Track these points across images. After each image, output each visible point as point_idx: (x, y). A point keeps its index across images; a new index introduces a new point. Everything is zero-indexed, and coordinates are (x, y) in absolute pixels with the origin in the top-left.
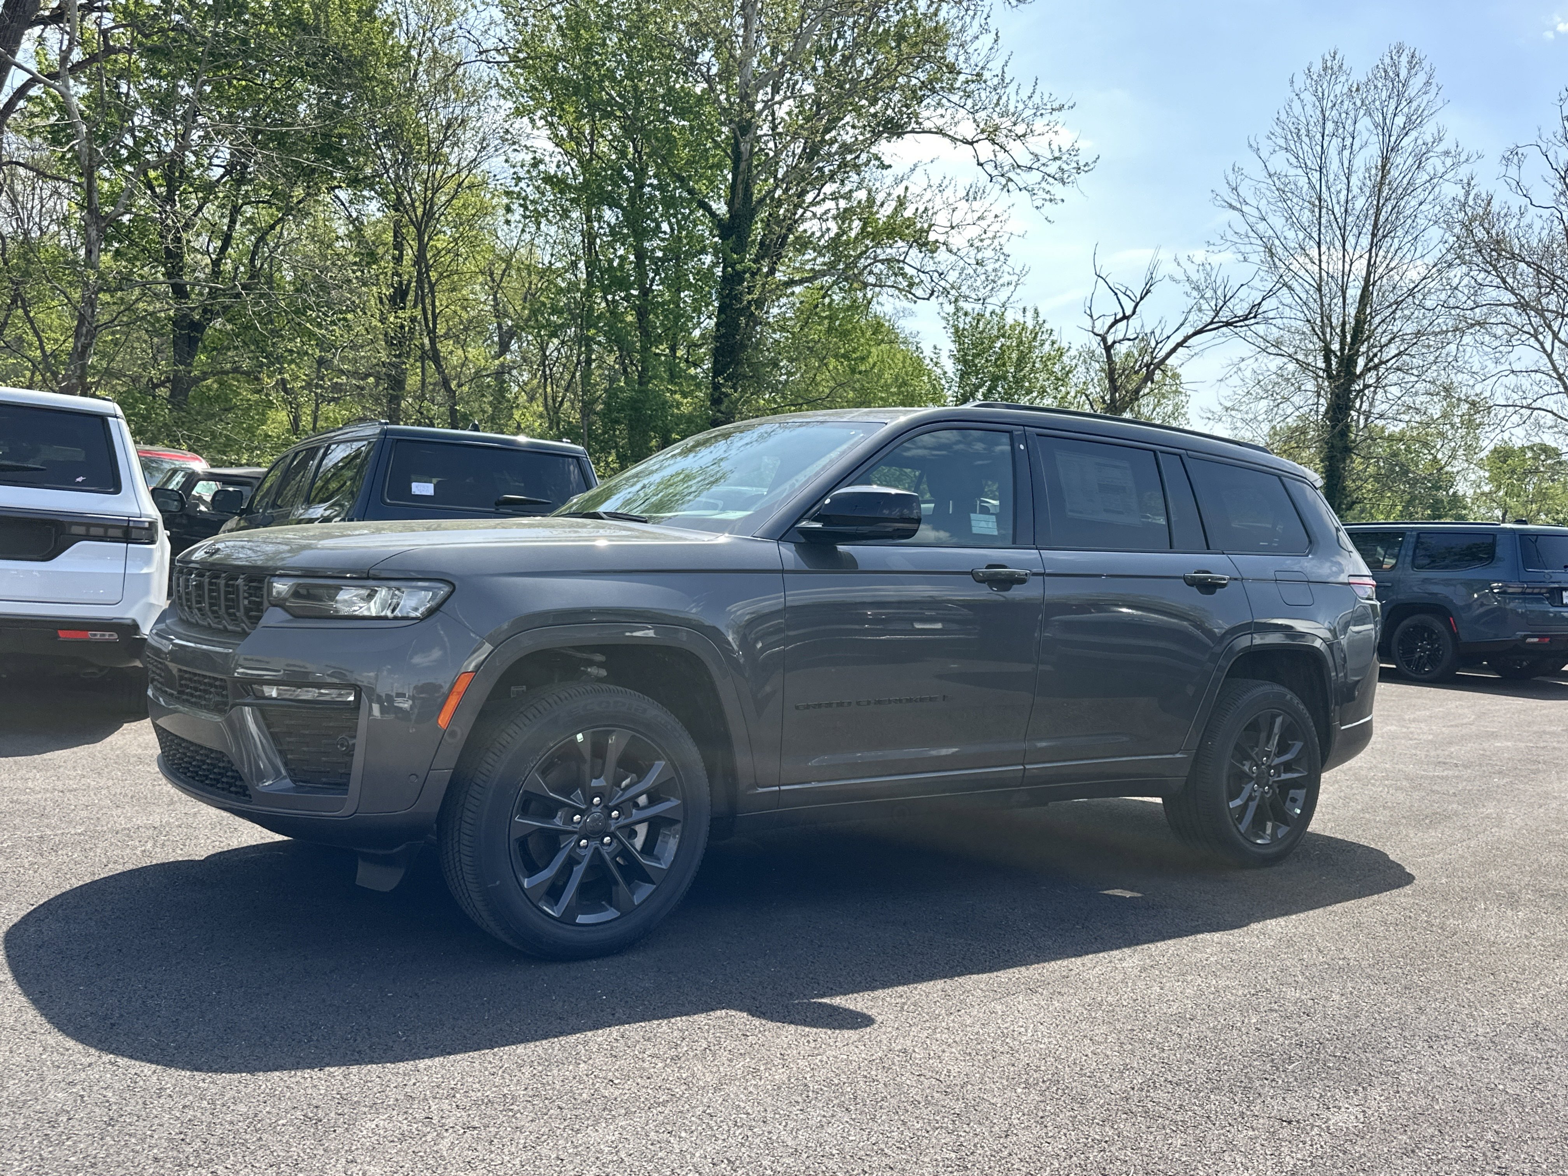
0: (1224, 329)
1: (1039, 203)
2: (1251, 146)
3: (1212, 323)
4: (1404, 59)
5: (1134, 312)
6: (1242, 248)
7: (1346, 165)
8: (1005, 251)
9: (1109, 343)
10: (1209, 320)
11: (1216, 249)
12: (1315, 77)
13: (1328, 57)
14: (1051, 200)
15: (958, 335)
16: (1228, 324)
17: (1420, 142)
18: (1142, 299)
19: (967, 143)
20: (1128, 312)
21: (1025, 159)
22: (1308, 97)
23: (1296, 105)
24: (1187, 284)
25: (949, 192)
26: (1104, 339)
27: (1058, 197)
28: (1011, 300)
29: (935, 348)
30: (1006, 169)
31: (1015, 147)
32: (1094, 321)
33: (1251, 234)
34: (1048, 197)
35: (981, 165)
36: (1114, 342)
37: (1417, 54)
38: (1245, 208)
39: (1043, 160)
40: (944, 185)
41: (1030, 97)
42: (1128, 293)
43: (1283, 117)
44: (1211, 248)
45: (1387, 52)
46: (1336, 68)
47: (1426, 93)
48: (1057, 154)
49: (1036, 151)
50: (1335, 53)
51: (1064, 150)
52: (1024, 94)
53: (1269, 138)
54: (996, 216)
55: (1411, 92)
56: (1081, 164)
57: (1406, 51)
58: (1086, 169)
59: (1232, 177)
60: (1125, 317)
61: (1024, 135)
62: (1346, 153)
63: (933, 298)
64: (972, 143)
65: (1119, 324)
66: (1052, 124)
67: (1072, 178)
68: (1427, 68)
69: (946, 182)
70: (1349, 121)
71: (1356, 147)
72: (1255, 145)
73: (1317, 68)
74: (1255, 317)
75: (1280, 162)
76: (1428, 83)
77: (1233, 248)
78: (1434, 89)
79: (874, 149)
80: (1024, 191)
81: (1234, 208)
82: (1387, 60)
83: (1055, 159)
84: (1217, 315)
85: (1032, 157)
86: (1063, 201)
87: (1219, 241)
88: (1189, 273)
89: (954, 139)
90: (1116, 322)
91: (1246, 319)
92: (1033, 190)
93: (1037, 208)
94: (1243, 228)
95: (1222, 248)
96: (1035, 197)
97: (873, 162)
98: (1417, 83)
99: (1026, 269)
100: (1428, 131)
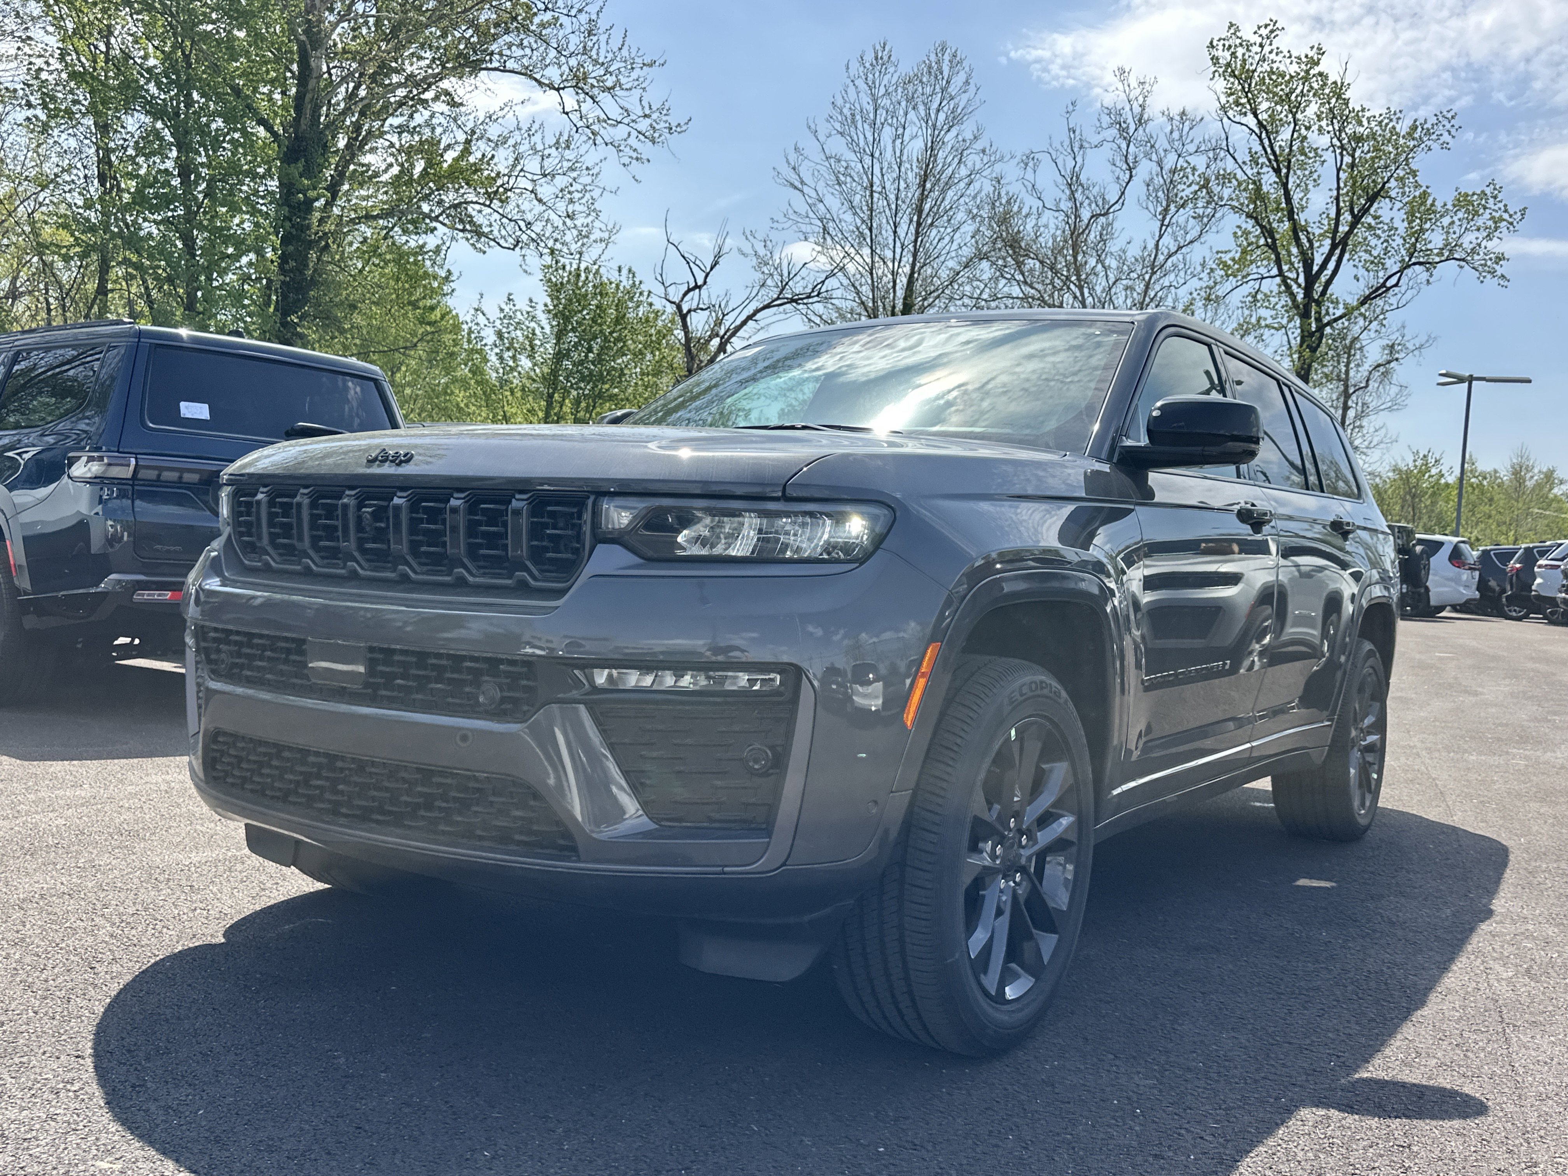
0: (788, 306)
1: (626, 160)
2: (809, 128)
3: (778, 298)
4: (947, 57)
5: (705, 283)
6: (804, 228)
7: (898, 154)
8: (597, 206)
9: (685, 311)
10: (775, 296)
11: (780, 226)
12: (867, 65)
13: (878, 47)
14: (637, 159)
15: (555, 289)
16: (792, 301)
17: (960, 138)
18: (712, 269)
19: (554, 89)
20: (700, 283)
21: (615, 113)
22: (860, 83)
23: (852, 90)
24: (754, 259)
25: (537, 139)
26: (679, 307)
27: (644, 157)
28: (603, 258)
29: (531, 301)
30: (591, 121)
31: (604, 98)
32: (666, 288)
33: (811, 215)
34: (635, 155)
35: (567, 113)
36: (689, 311)
37: (959, 53)
38: (806, 189)
39: (633, 117)
40: (533, 130)
41: (620, 49)
42: (698, 262)
43: (839, 102)
44: (775, 225)
45: (932, 49)
46: (885, 58)
47: (964, 92)
48: (647, 112)
49: (627, 106)
50: (885, 44)
51: (654, 108)
52: (615, 44)
53: (828, 121)
54: (587, 169)
55: (952, 90)
56: (674, 124)
57: (948, 51)
58: (679, 129)
59: (793, 157)
60: (697, 287)
61: (613, 88)
62: (899, 141)
63: (517, 249)
64: (558, 90)
65: (691, 294)
66: (641, 80)
67: (663, 138)
68: (967, 69)
69: (536, 127)
70: (901, 112)
71: (906, 138)
72: (813, 126)
73: (869, 57)
74: (818, 295)
75: (838, 146)
76: (967, 83)
77: (794, 227)
78: (972, 89)
79: (445, 84)
80: (610, 146)
81: (796, 188)
82: (933, 58)
83: (646, 116)
84: (781, 292)
85: (621, 111)
86: (649, 161)
87: (782, 219)
88: (757, 249)
89: (540, 83)
90: (689, 290)
91: (809, 297)
92: (619, 145)
93: (624, 165)
94: (803, 208)
95: (786, 226)
96: (621, 154)
97: (443, 98)
98: (958, 80)
99: (617, 227)
100: (967, 130)
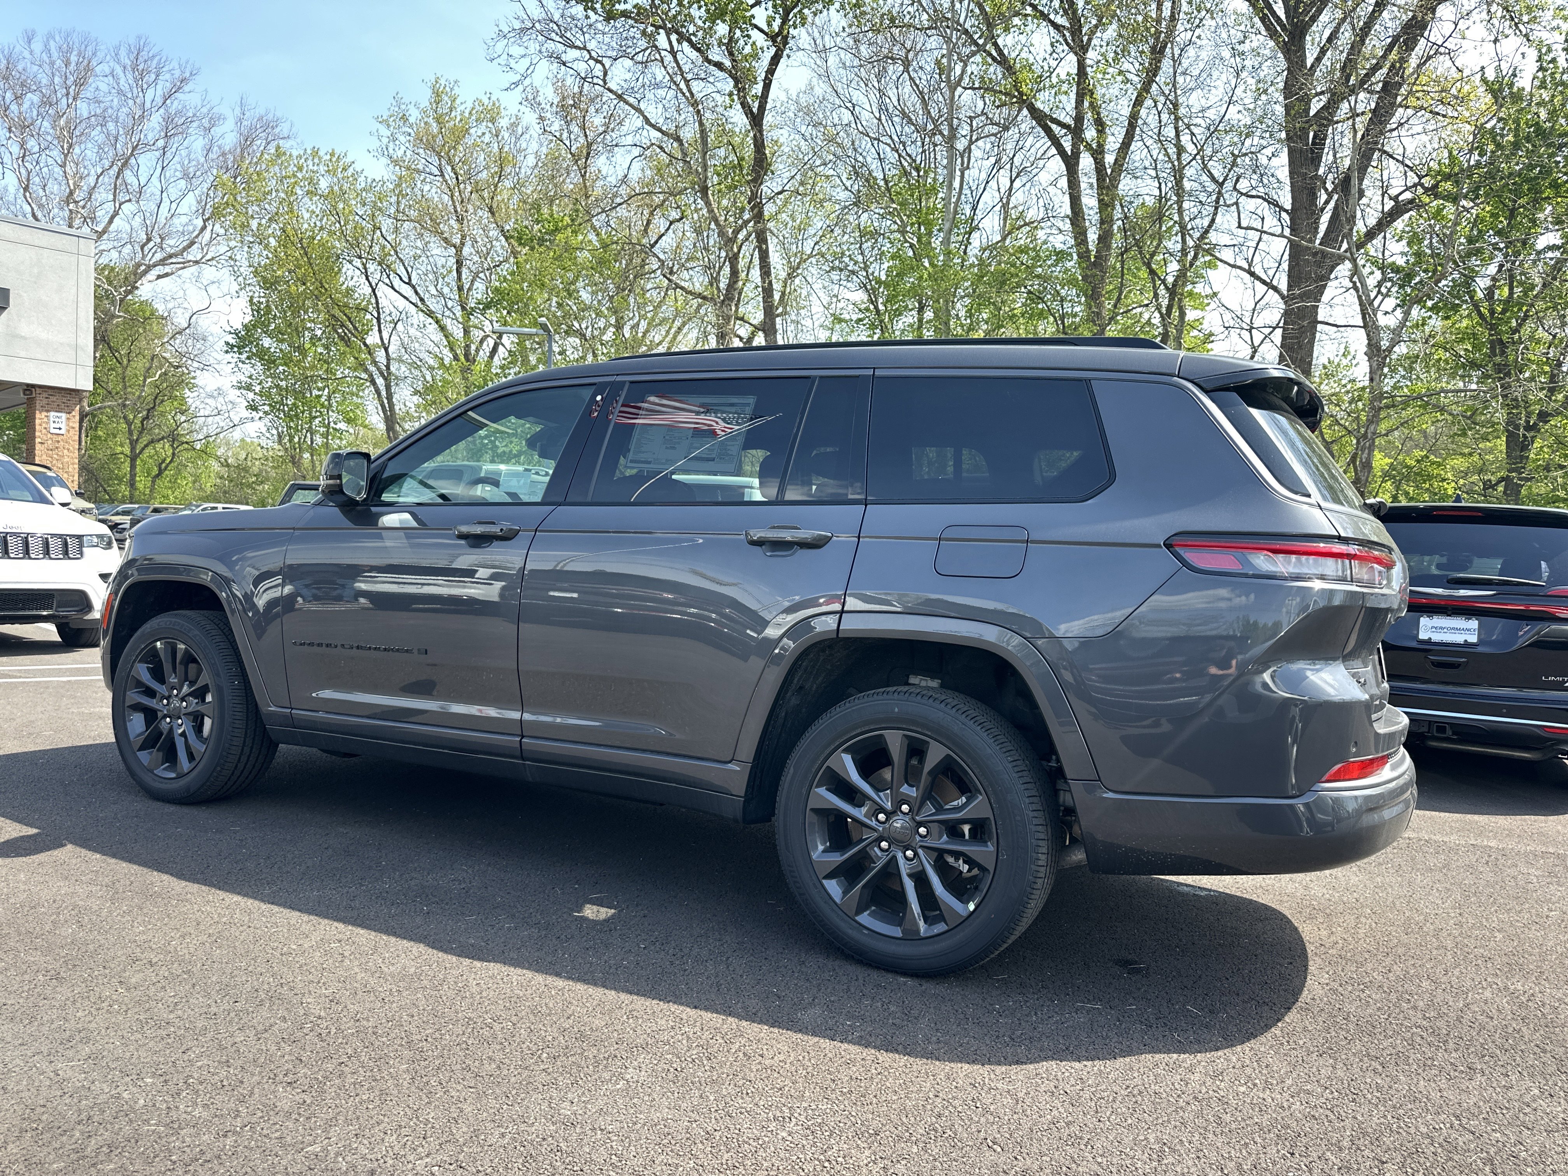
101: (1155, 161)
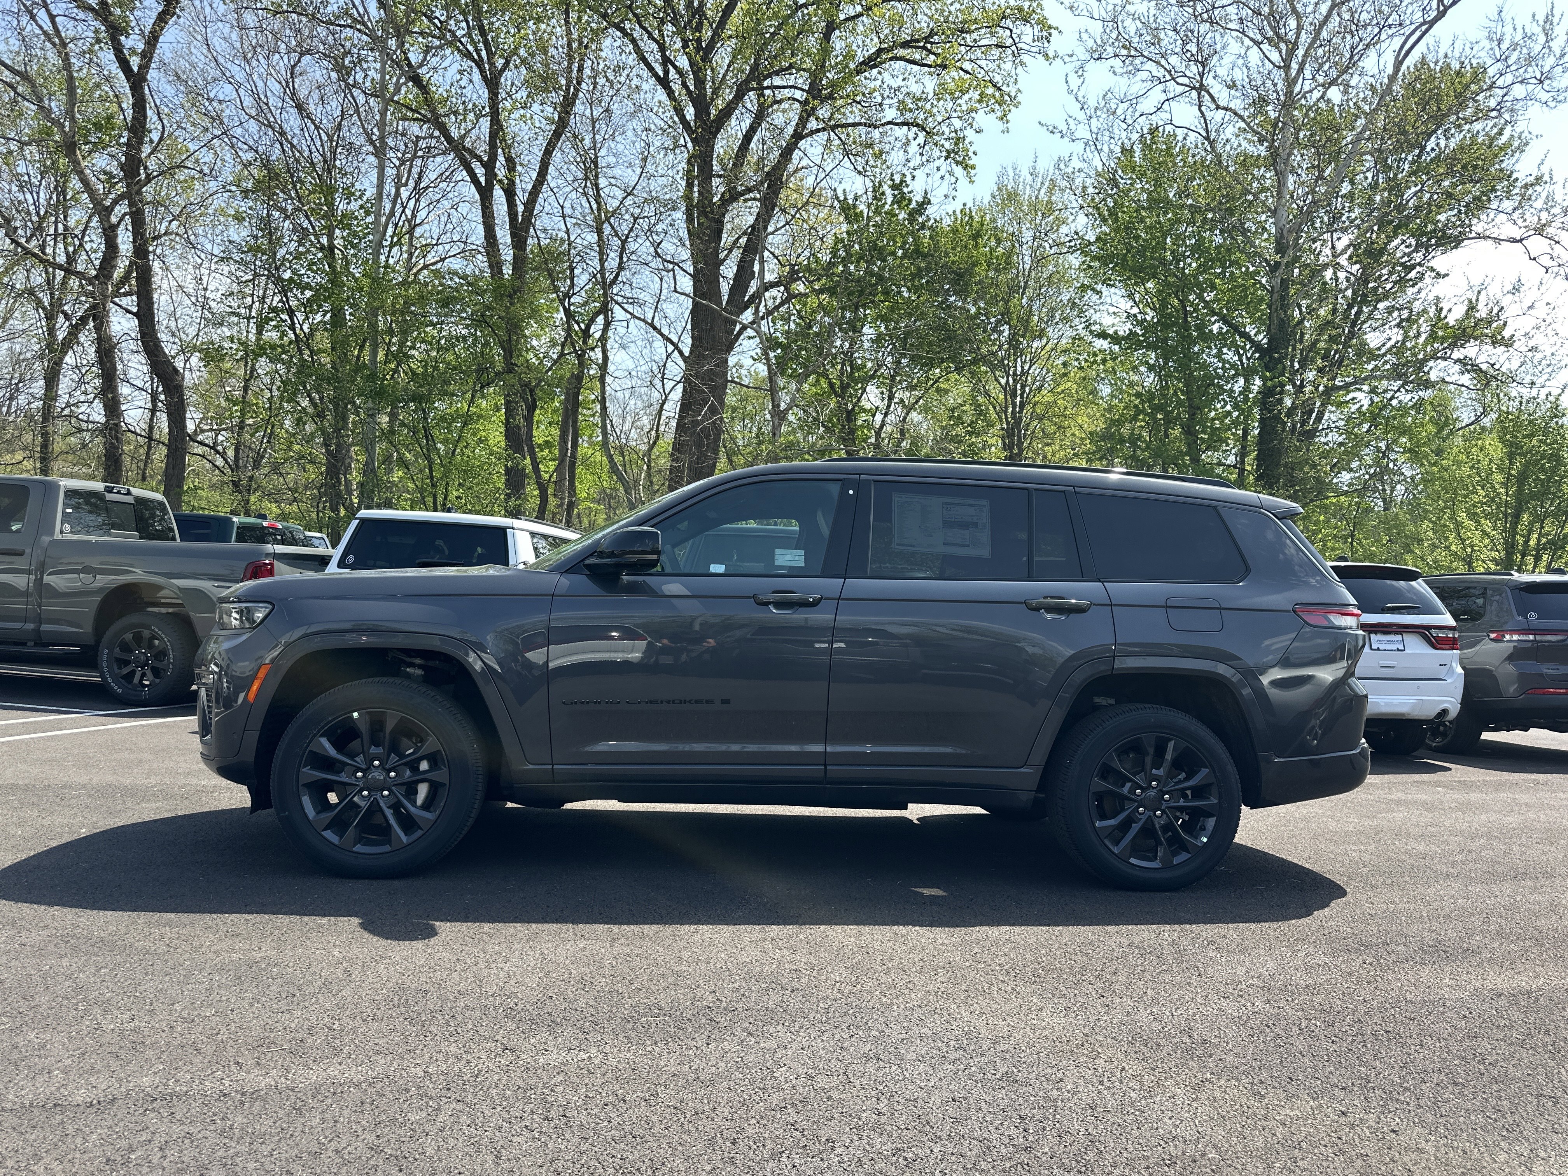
101: (562, 207)
